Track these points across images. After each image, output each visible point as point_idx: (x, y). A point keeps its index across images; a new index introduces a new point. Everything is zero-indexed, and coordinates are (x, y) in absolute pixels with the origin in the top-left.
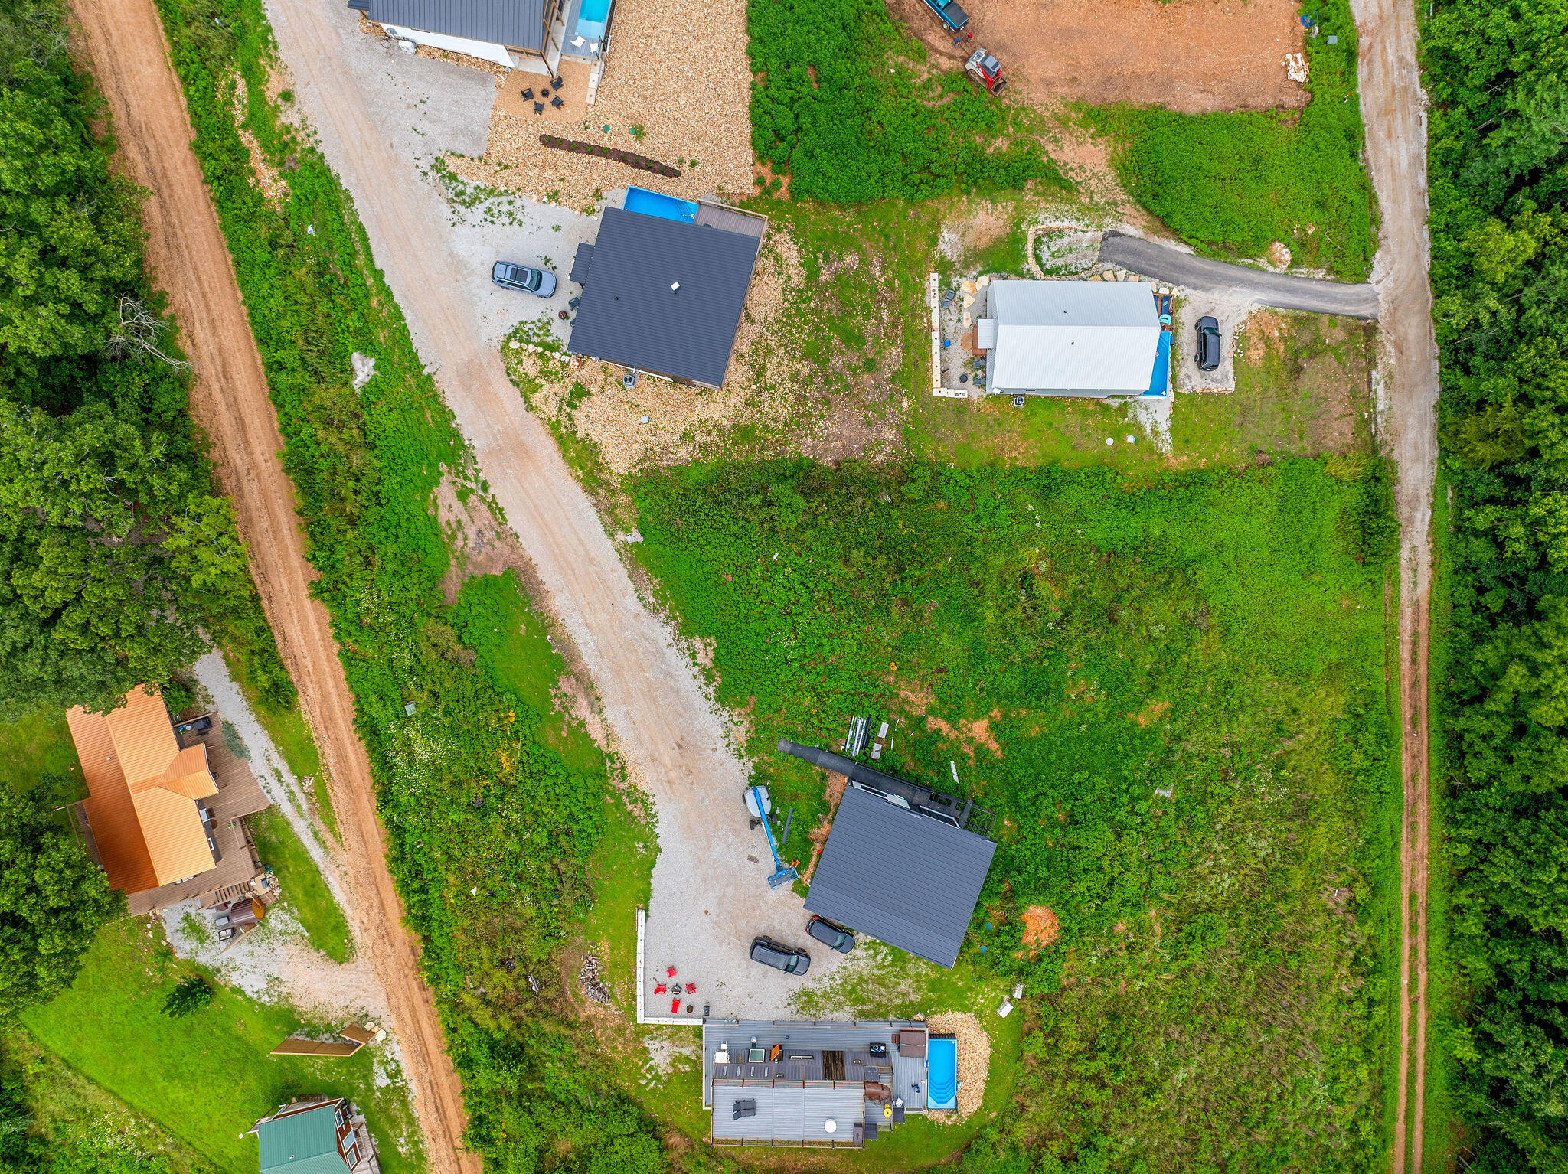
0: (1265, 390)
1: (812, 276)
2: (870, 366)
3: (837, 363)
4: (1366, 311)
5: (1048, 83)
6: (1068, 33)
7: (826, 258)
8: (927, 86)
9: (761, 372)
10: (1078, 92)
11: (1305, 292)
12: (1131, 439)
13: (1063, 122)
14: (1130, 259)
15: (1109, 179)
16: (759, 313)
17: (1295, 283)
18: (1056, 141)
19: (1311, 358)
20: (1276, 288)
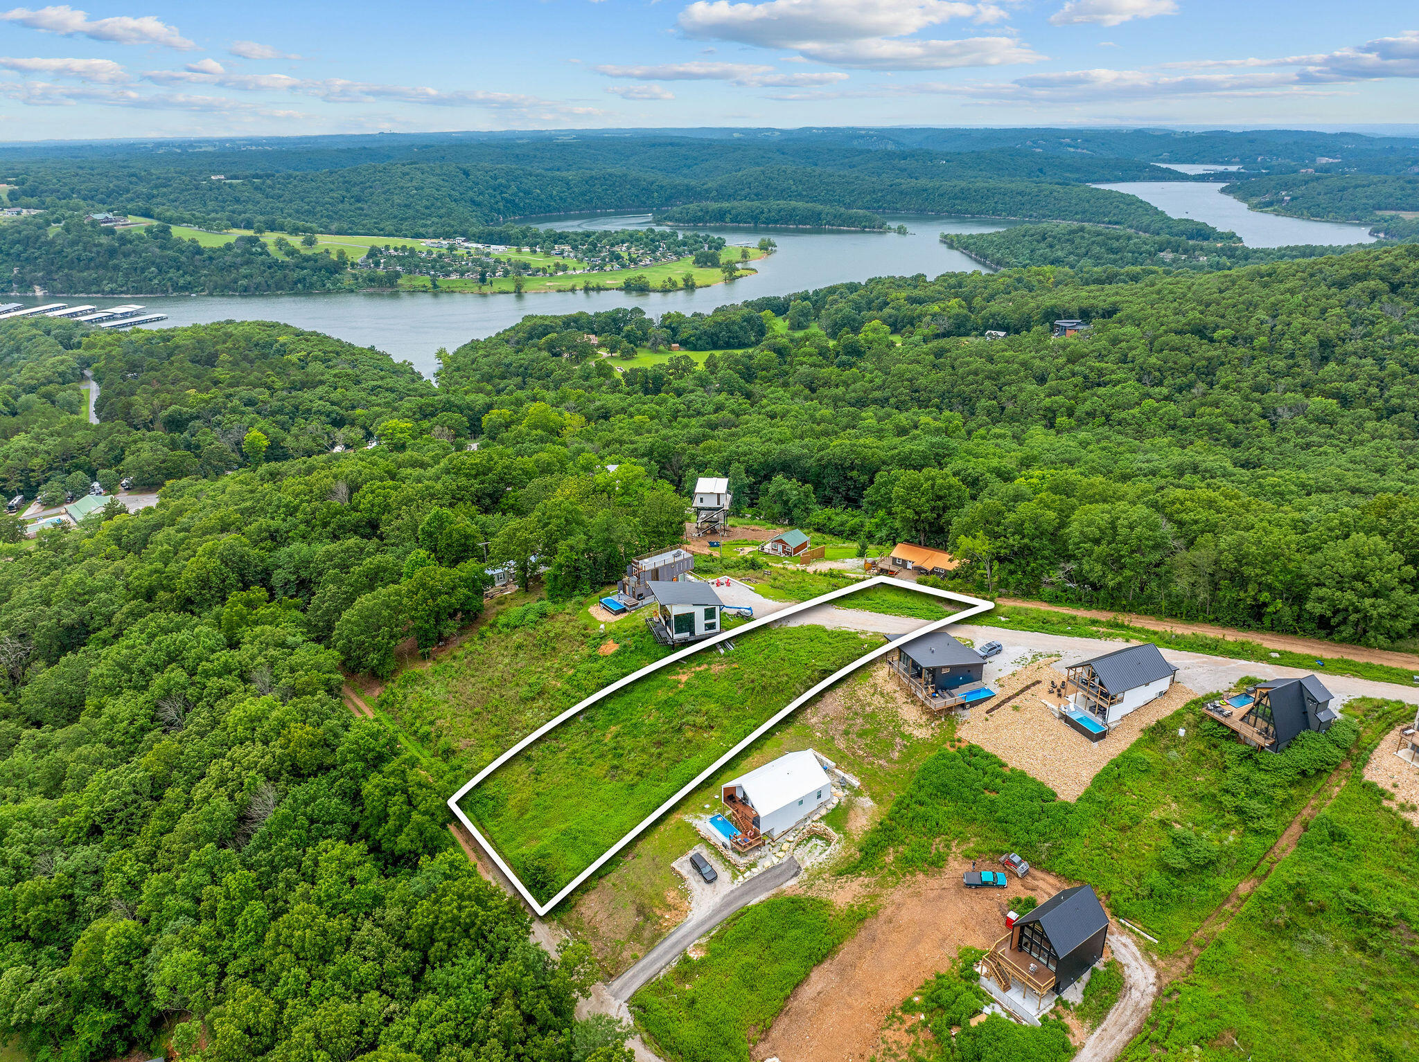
0: (652, 885)
1: (903, 736)
2: (846, 733)
3: (859, 721)
4: (617, 984)
5: (899, 906)
6: (917, 940)
7: (905, 746)
8: (947, 846)
9: (882, 694)
10: (882, 918)
11: (666, 953)
12: (707, 806)
13: (874, 897)
14: (778, 871)
15: (824, 895)
16: (905, 707)
17: (675, 951)
18: (867, 886)
19: (637, 925)
20: (684, 937)
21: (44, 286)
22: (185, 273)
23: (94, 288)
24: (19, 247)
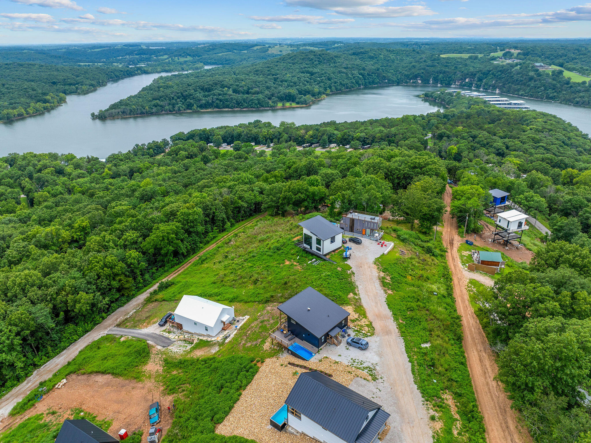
1: (264, 340)
2: (262, 321)
3: (271, 321)
4: (115, 328)
5: (142, 387)
7: (256, 344)
8: (183, 391)
10: (135, 384)
11: (126, 332)
13: (149, 376)
14: (166, 340)
15: (151, 360)
18: (157, 372)
19: (141, 319)
20: (133, 332)
21: (500, 89)
22: (555, 92)
23: (516, 93)
24: (499, 73)
